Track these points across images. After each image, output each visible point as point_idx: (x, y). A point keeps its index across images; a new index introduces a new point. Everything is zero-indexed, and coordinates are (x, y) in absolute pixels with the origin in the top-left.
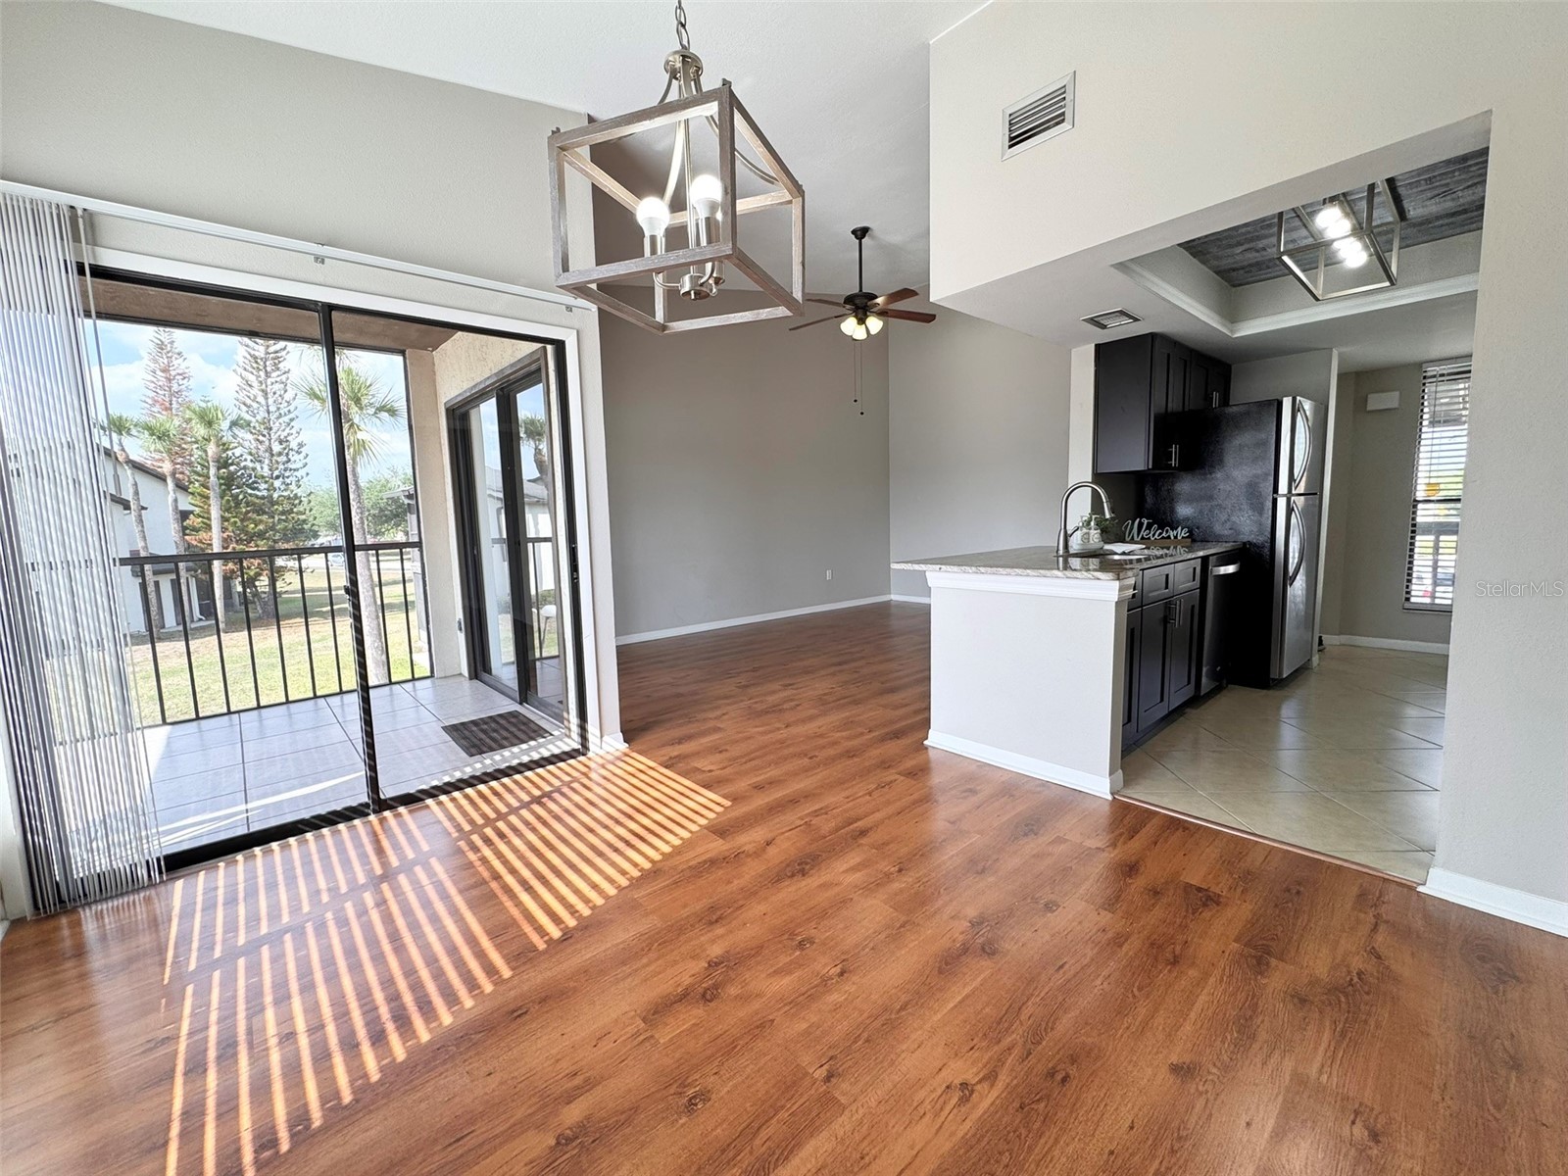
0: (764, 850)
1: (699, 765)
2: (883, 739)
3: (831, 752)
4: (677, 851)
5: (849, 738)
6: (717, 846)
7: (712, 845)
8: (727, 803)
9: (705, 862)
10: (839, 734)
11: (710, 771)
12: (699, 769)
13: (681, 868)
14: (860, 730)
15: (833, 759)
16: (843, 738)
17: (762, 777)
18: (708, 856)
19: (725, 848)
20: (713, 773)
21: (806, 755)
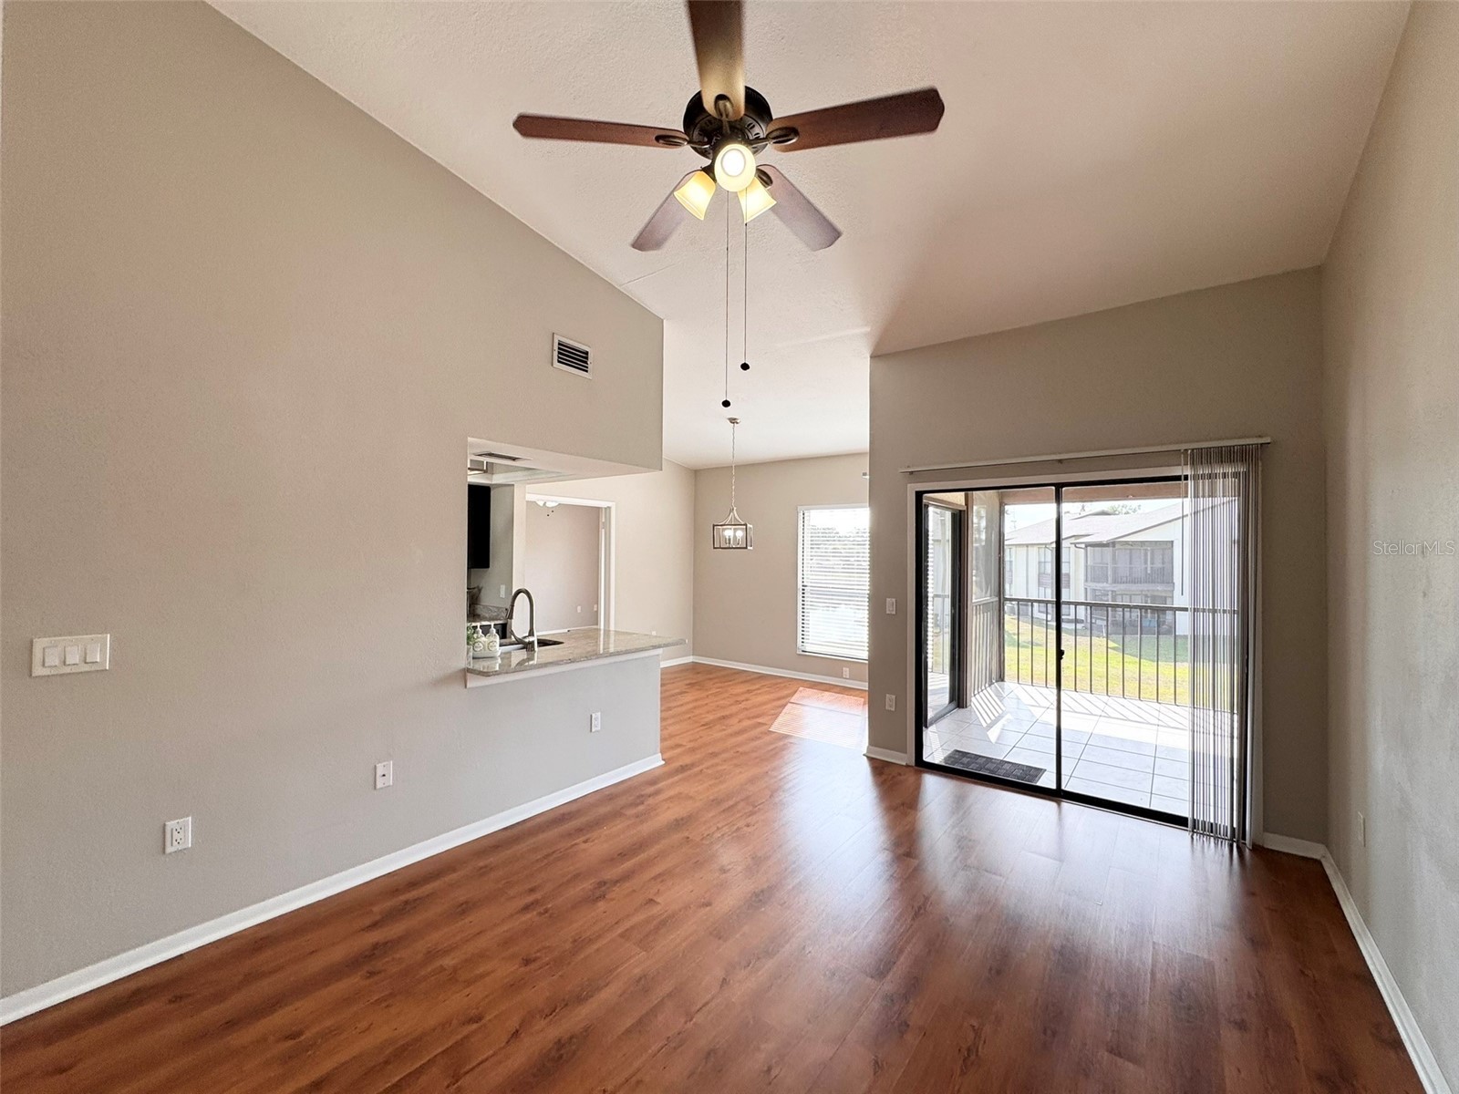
0: (740, 720)
2: (692, 765)
3: (725, 756)
4: (774, 719)
5: (717, 765)
6: (759, 720)
7: (761, 720)
8: (771, 730)
9: (760, 717)
10: (724, 767)
13: (767, 716)
14: (710, 771)
15: (725, 751)
16: (721, 765)
17: (760, 741)
19: (756, 720)
20: (788, 742)
21: (741, 753)
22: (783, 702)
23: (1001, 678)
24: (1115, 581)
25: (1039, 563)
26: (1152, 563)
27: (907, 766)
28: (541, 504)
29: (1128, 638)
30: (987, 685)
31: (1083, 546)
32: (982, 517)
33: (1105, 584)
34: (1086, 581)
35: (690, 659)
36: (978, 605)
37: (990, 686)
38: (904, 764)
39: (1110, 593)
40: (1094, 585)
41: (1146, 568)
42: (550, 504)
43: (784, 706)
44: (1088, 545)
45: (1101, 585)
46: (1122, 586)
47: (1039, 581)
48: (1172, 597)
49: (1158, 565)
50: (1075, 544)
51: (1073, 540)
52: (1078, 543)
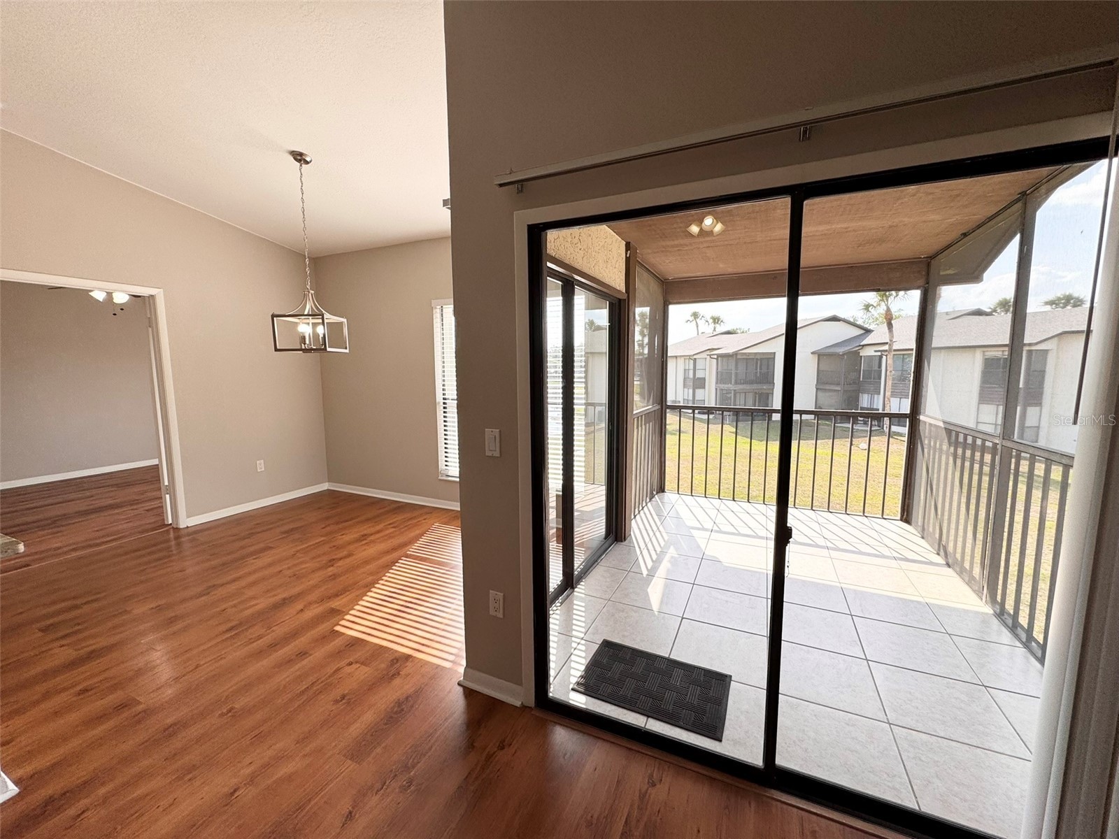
0: (305, 606)
1: (364, 669)
4: (360, 597)
6: (335, 604)
7: (338, 603)
8: (338, 628)
9: (341, 595)
11: (350, 664)
12: (363, 664)
13: (354, 590)
17: (297, 667)
18: (339, 598)
19: (330, 603)
20: (347, 661)
22: (395, 555)
23: (662, 489)
24: (736, 383)
25: (685, 370)
26: (761, 369)
27: (524, 708)
28: (99, 296)
29: (740, 424)
30: (648, 500)
31: (715, 357)
32: (645, 335)
33: (730, 385)
34: (717, 383)
35: (325, 486)
36: (640, 416)
37: (650, 499)
38: (518, 704)
39: (733, 392)
40: (722, 386)
41: (757, 372)
42: (121, 298)
43: (394, 563)
44: (719, 356)
45: (727, 386)
46: (741, 387)
47: (684, 385)
48: (773, 394)
49: (764, 370)
50: (710, 355)
51: (708, 353)
52: (713, 355)
